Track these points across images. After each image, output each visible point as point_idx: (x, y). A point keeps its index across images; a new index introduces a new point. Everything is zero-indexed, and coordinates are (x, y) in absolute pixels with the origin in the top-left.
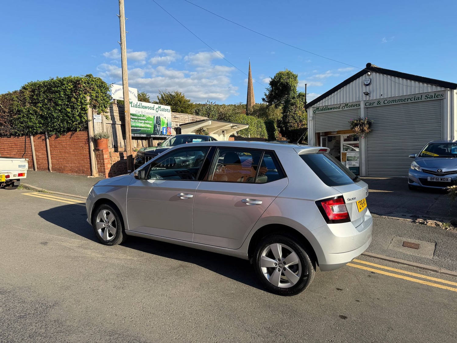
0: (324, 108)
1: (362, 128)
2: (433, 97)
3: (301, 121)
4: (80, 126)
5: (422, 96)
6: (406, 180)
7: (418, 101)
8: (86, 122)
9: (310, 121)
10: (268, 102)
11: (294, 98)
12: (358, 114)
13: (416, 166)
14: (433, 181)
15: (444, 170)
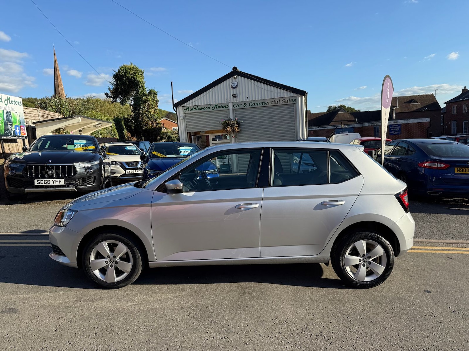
0: (195, 107)
1: (233, 128)
2: (288, 101)
3: (155, 120)
5: (279, 100)
7: (277, 104)
9: (181, 121)
10: (112, 97)
11: (144, 95)
12: (227, 114)
13: (297, 160)
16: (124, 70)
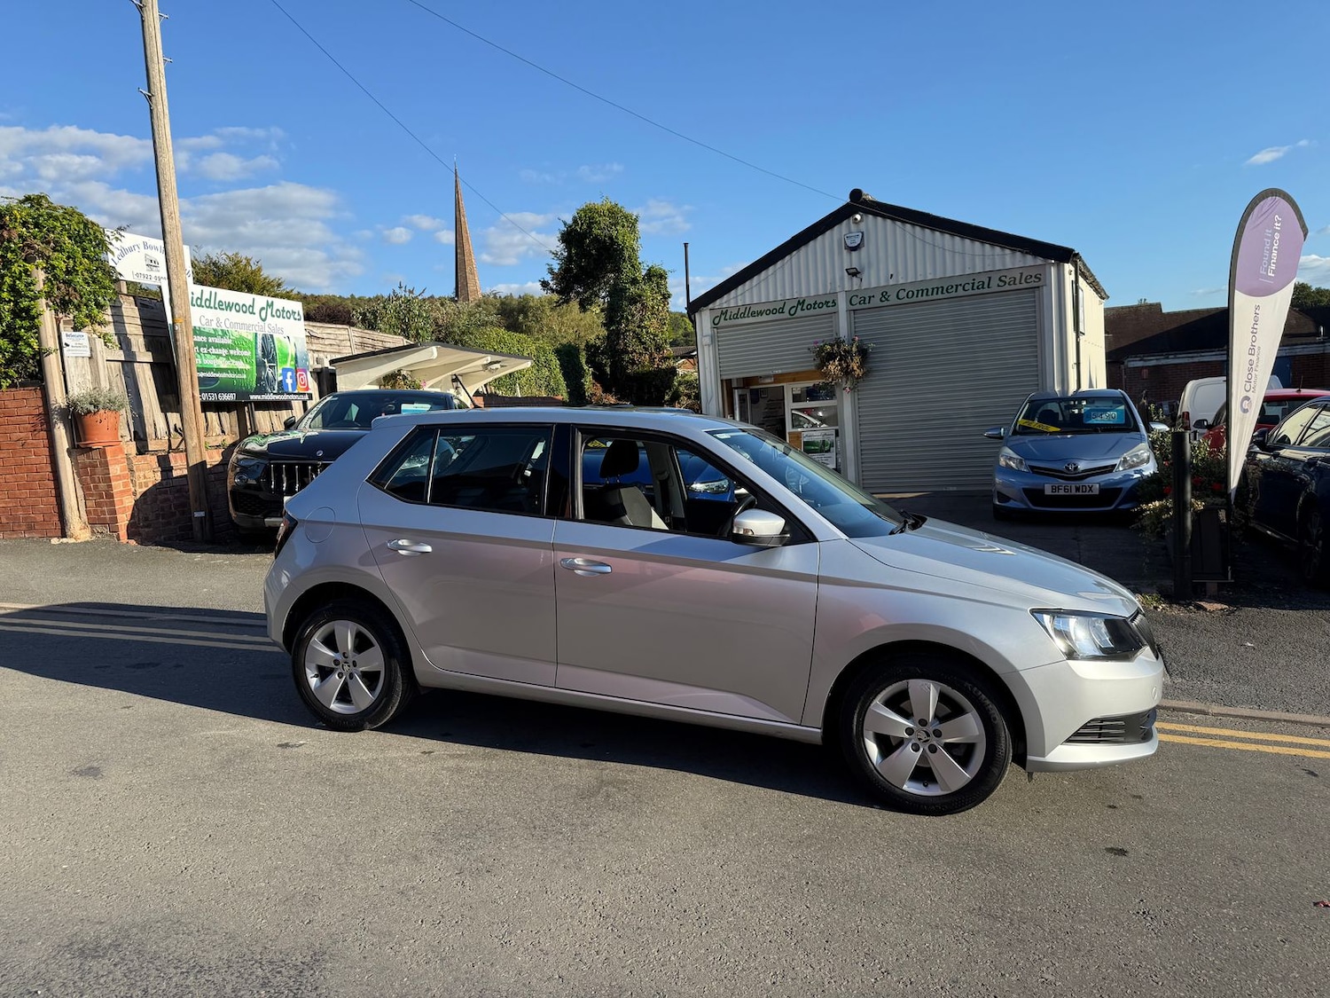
0: (742, 310)
1: (844, 365)
2: (1017, 282)
3: (659, 348)
4: (11, 372)
5: (990, 278)
6: (988, 496)
7: (981, 291)
8: (34, 356)
9: (706, 348)
10: (558, 292)
11: (634, 282)
12: (832, 327)
13: (1011, 459)
14: (1056, 493)
15: (1082, 466)
16: (588, 217)
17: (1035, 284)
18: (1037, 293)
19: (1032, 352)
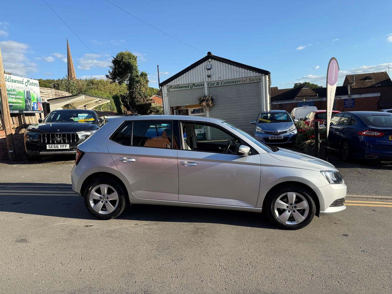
0: (176, 86)
1: (207, 103)
2: (254, 80)
3: (146, 97)
5: (247, 79)
7: (244, 83)
9: (165, 97)
11: (137, 76)
12: (203, 92)
13: (259, 129)
14: (272, 139)
15: (279, 131)
16: (121, 56)
17: (259, 81)
18: (259, 84)
19: (258, 100)
